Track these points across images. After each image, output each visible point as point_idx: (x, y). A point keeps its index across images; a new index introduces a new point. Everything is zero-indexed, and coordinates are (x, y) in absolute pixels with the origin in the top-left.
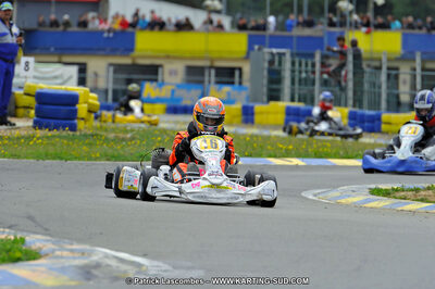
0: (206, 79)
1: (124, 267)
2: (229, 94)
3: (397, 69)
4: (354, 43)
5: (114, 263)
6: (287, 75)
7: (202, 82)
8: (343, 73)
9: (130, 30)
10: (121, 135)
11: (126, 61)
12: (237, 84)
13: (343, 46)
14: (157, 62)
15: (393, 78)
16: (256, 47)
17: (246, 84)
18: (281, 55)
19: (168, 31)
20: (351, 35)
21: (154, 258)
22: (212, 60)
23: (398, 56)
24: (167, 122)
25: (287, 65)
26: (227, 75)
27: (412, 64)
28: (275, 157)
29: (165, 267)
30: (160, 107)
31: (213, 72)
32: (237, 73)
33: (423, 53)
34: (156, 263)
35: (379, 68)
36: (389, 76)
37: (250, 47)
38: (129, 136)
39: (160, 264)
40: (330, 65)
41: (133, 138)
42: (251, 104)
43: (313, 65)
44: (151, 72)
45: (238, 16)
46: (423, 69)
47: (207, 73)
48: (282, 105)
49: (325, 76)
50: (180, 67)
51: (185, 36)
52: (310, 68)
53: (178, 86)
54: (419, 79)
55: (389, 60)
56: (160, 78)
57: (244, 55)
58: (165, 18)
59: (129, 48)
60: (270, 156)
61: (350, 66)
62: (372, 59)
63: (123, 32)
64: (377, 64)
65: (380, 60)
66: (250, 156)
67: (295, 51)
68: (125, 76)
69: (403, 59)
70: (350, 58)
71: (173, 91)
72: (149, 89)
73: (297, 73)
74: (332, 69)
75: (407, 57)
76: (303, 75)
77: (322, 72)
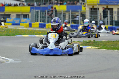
0: (21, 17)
2: (26, 20)
3: (65, 14)
4: (55, 8)
6: (39, 16)
7: (20, 18)
8: (52, 15)
9: (4, 6)
10: (2, 30)
11: (3, 13)
12: (28, 18)
13: (52, 9)
14: (10, 13)
15: (64, 16)
16: (32, 9)
17: (30, 18)
18: (38, 11)
19: (12, 6)
20: (54, 6)
21: (10, 58)
22: (22, 13)
23: (66, 11)
24: (12, 27)
25: (39, 14)
26: (25, 16)
27: (69, 13)
28: (37, 35)
29: (13, 60)
30: (10, 24)
31: (22, 16)
32: (28, 16)
33: (72, 10)
35: (61, 14)
36: (63, 16)
37: (31, 10)
38: (4, 30)
39: (12, 59)
40: (49, 13)
41: (4, 31)
42: (31, 23)
43: (45, 13)
44: (8, 16)
45: (28, 2)
46: (72, 14)
47: (21, 16)
48: (38, 23)
49: (48, 16)
50: (15, 15)
51: (16, 7)
52: (45, 14)
53: (14, 19)
54: (71, 16)
55: (63, 12)
56: (10, 17)
57: (29, 11)
58: (12, 4)
59: (3, 10)
60: (36, 34)
61: (54, 14)
62: (59, 12)
63: (2, 7)
64: (60, 13)
65: (61, 12)
66: (31, 34)
67: (41, 10)
68: (2, 17)
69: (67, 11)
70: (54, 12)
71: (13, 20)
72: (8, 20)
73: (41, 15)
74: (50, 14)
75: (68, 11)
76: (43, 16)
77: (47, 15)
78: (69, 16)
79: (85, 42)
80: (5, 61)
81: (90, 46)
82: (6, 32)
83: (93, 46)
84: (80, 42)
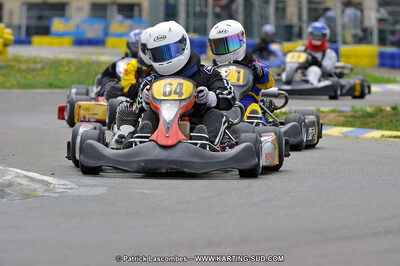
0: (109, 13)
1: (34, 186)
3: (283, 2)
5: (24, 182)
6: (182, 8)
7: (104, 17)
10: (32, 66)
12: (136, 19)
15: (281, 11)
17: (145, 17)
21: (60, 177)
26: (128, 10)
29: (72, 185)
30: (67, 40)
31: (115, 8)
32: (136, 9)
34: (62, 182)
35: (267, 1)
36: (277, 9)
38: (39, 66)
39: (67, 182)
41: (42, 69)
44: (59, 9)
46: (310, 2)
47: (109, 8)
49: (218, 10)
50: (85, 4)
52: (203, 2)
53: (83, 21)
54: (305, 12)
56: (66, 13)
61: (241, 1)
68: (36, 13)
71: (78, 26)
72: (57, 25)
73: (191, 9)
76: (198, 9)
77: (214, 6)
78: (300, 10)
79: (357, 114)
80: (40, 190)
81: (379, 127)
82: (46, 72)
83: (391, 130)
84: (342, 112)
